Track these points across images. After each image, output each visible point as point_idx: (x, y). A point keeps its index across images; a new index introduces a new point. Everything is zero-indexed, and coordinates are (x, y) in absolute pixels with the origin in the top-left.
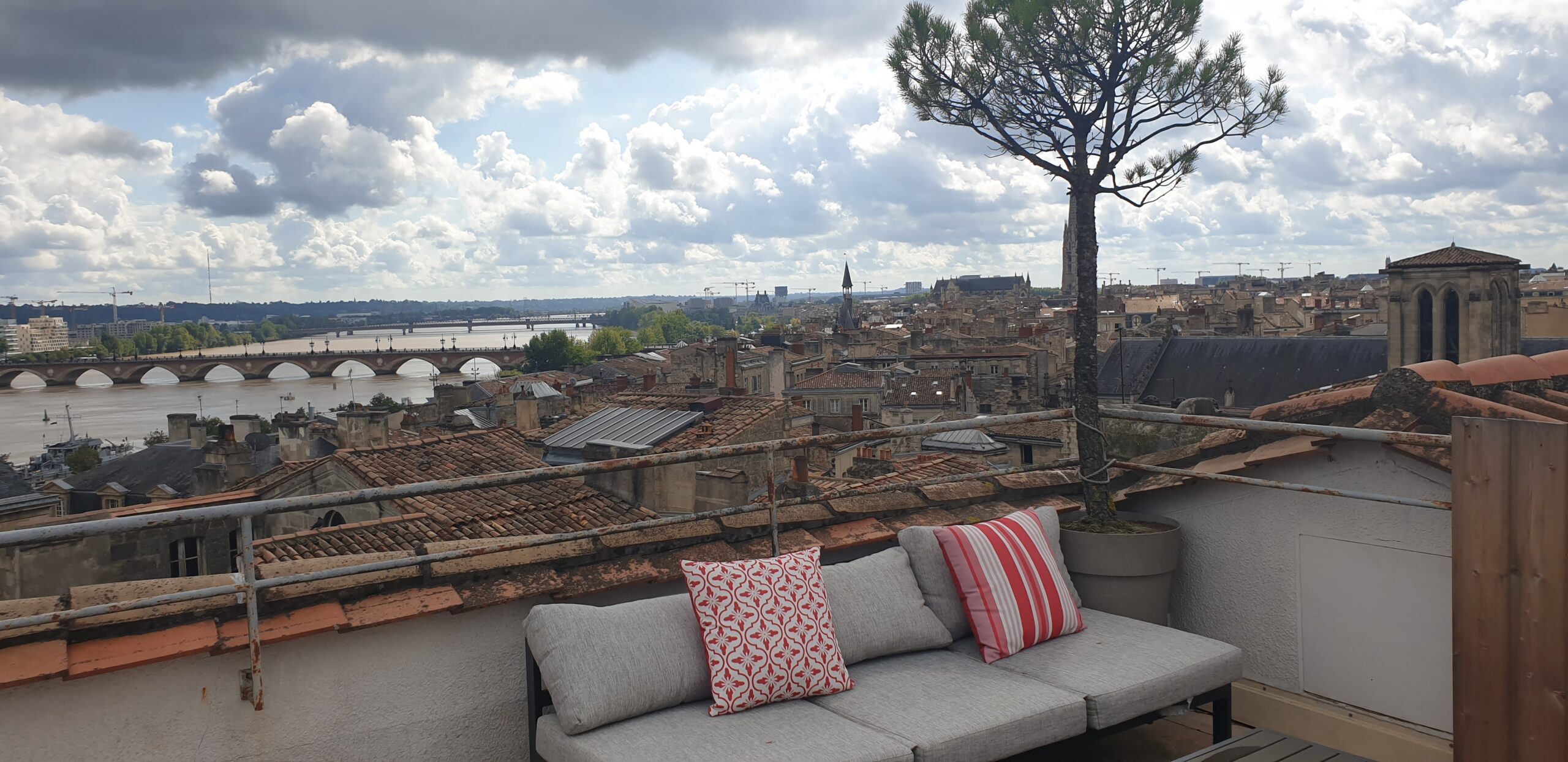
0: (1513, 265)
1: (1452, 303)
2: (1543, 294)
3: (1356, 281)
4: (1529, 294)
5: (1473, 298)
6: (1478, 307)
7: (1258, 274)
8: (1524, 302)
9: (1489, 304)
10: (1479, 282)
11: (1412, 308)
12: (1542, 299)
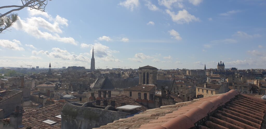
0: (156, 69)
1: (148, 74)
2: (159, 73)
3: (135, 70)
4: (158, 73)
5: (151, 73)
6: (151, 75)
7: (121, 68)
8: (157, 74)
9: (153, 74)
10: (151, 71)
11: (142, 75)
12: (159, 74)
